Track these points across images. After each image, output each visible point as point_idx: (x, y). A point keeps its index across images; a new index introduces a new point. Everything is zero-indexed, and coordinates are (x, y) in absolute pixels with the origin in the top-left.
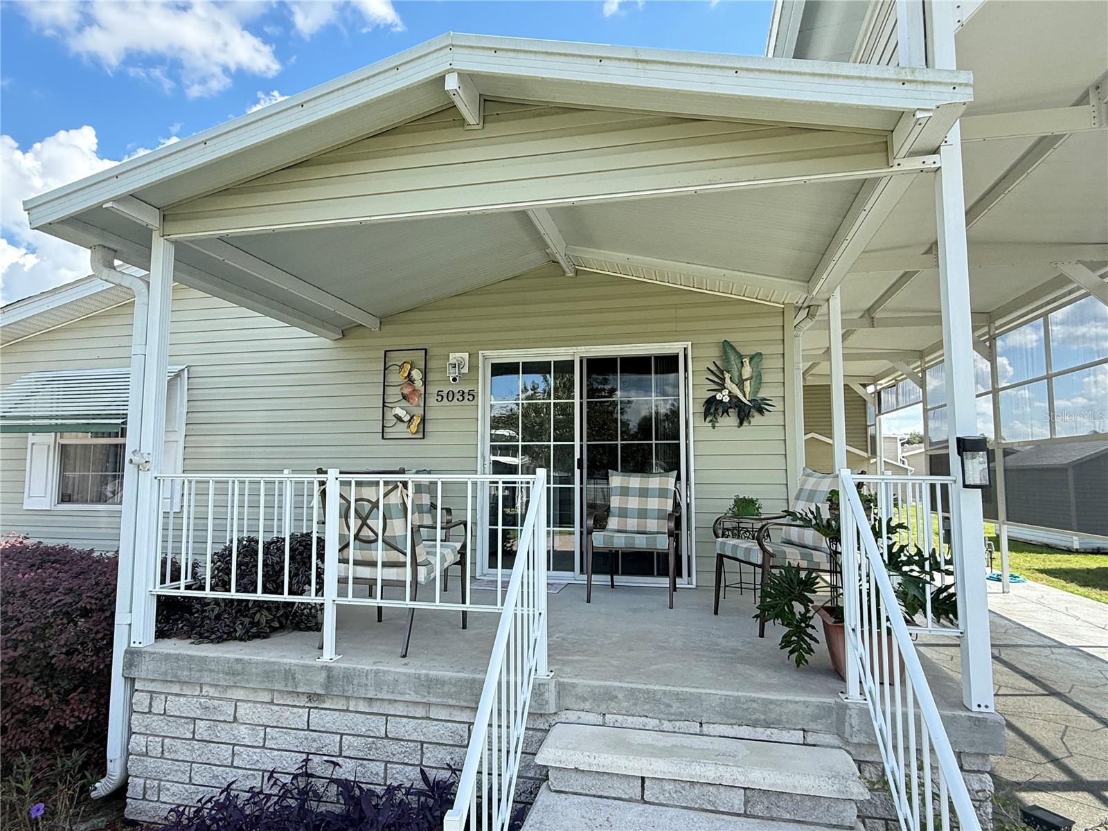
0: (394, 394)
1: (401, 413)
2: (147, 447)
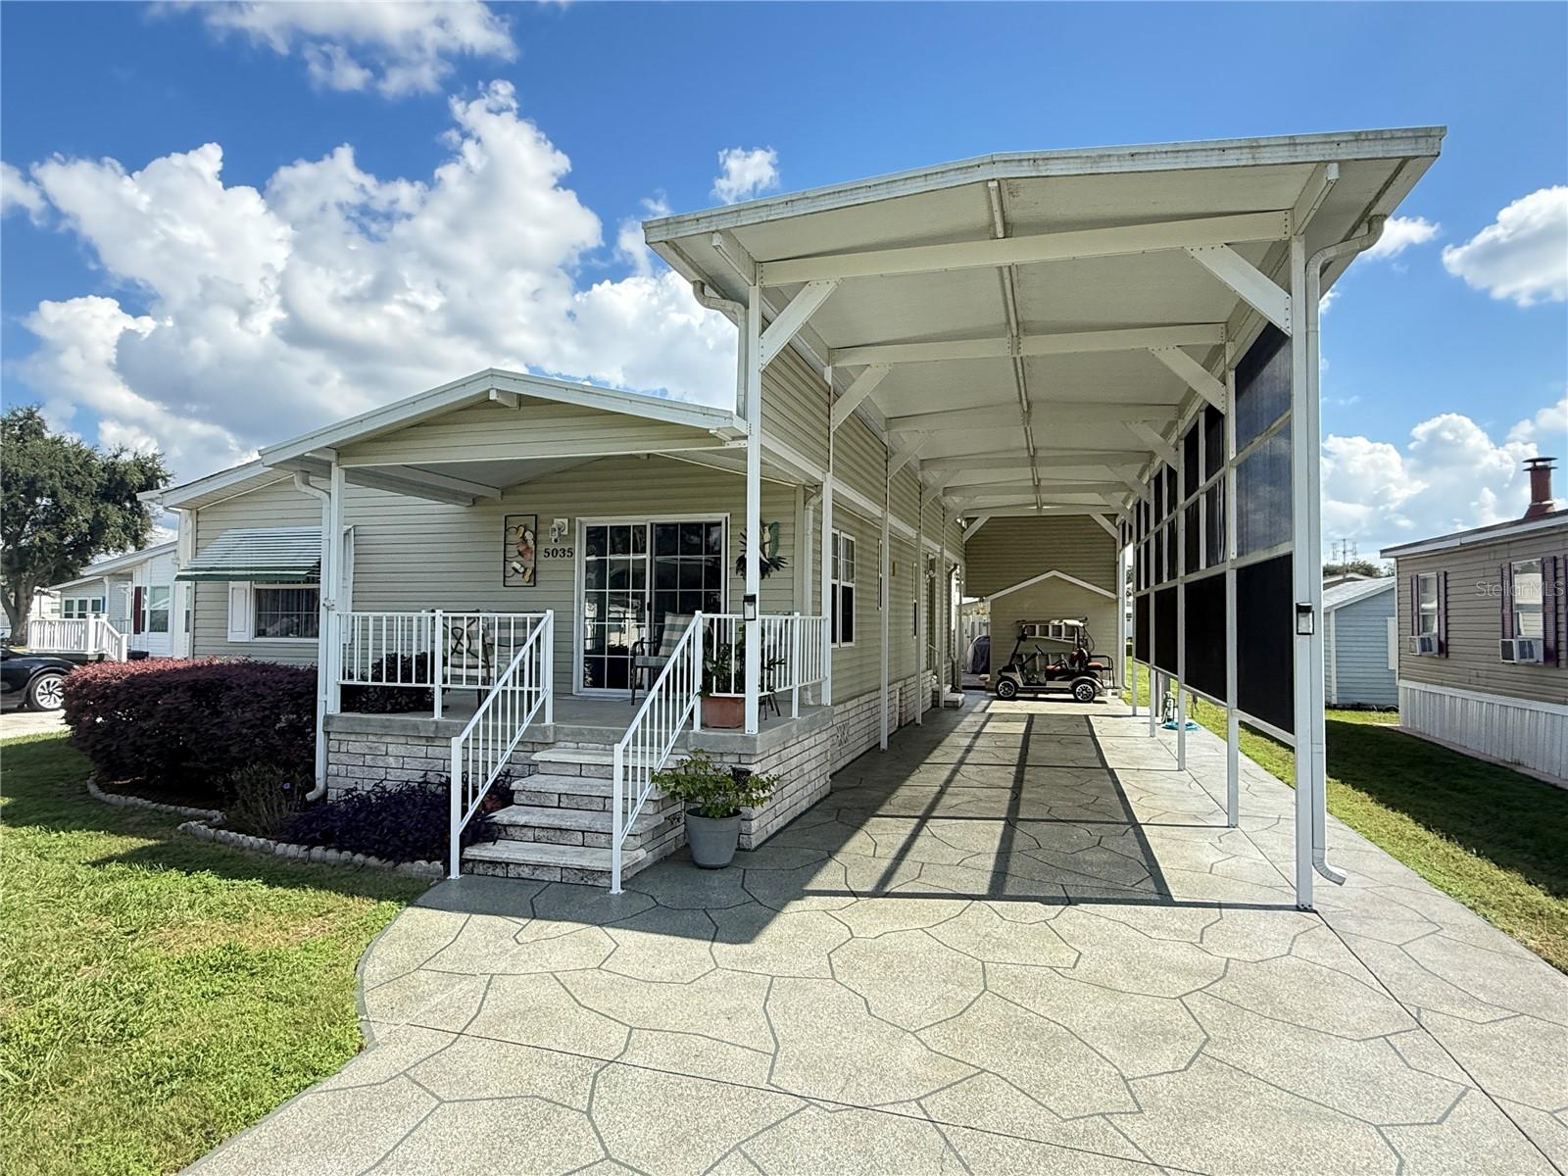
0: (513, 550)
1: (517, 566)
2: (332, 597)
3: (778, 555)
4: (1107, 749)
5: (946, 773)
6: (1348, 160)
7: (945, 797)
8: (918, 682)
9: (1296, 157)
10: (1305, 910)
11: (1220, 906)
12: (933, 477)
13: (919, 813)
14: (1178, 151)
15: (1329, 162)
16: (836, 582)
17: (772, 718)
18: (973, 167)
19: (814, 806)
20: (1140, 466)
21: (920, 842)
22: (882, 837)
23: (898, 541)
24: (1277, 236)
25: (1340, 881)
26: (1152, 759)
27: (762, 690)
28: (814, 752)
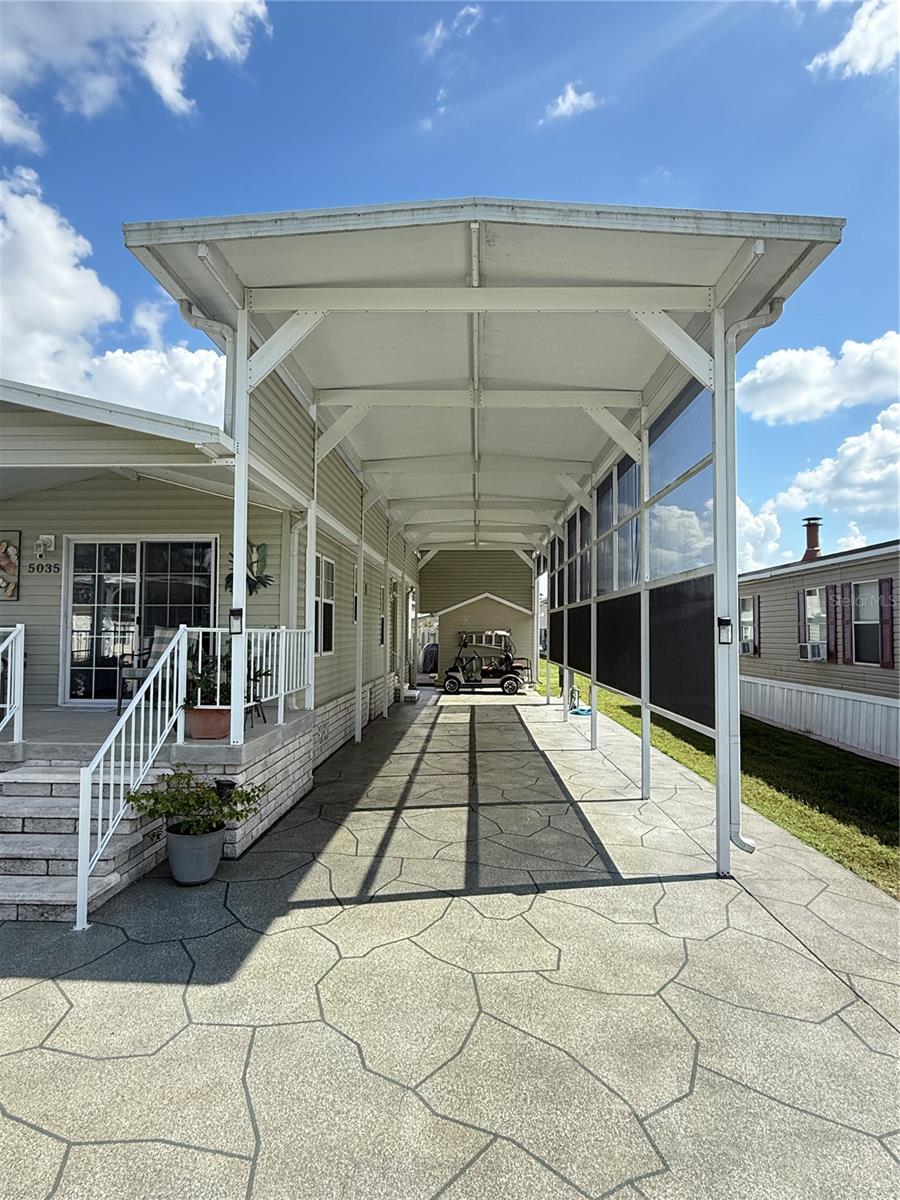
3: (265, 573)
4: (535, 734)
5: (411, 763)
6: (772, 239)
7: (415, 786)
8: (385, 682)
9: (732, 231)
10: (725, 877)
11: (660, 880)
12: (397, 514)
13: (394, 805)
14: (637, 215)
15: (758, 238)
16: (318, 599)
17: (259, 726)
18: (455, 207)
19: (298, 803)
20: (555, 512)
21: (398, 835)
22: (363, 833)
23: (369, 566)
24: (701, 308)
25: (751, 850)
26: (570, 740)
27: (249, 701)
28: (298, 754)
